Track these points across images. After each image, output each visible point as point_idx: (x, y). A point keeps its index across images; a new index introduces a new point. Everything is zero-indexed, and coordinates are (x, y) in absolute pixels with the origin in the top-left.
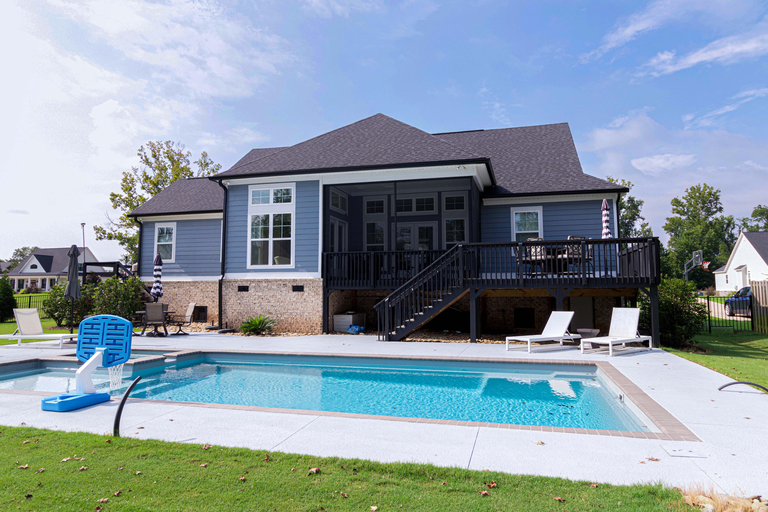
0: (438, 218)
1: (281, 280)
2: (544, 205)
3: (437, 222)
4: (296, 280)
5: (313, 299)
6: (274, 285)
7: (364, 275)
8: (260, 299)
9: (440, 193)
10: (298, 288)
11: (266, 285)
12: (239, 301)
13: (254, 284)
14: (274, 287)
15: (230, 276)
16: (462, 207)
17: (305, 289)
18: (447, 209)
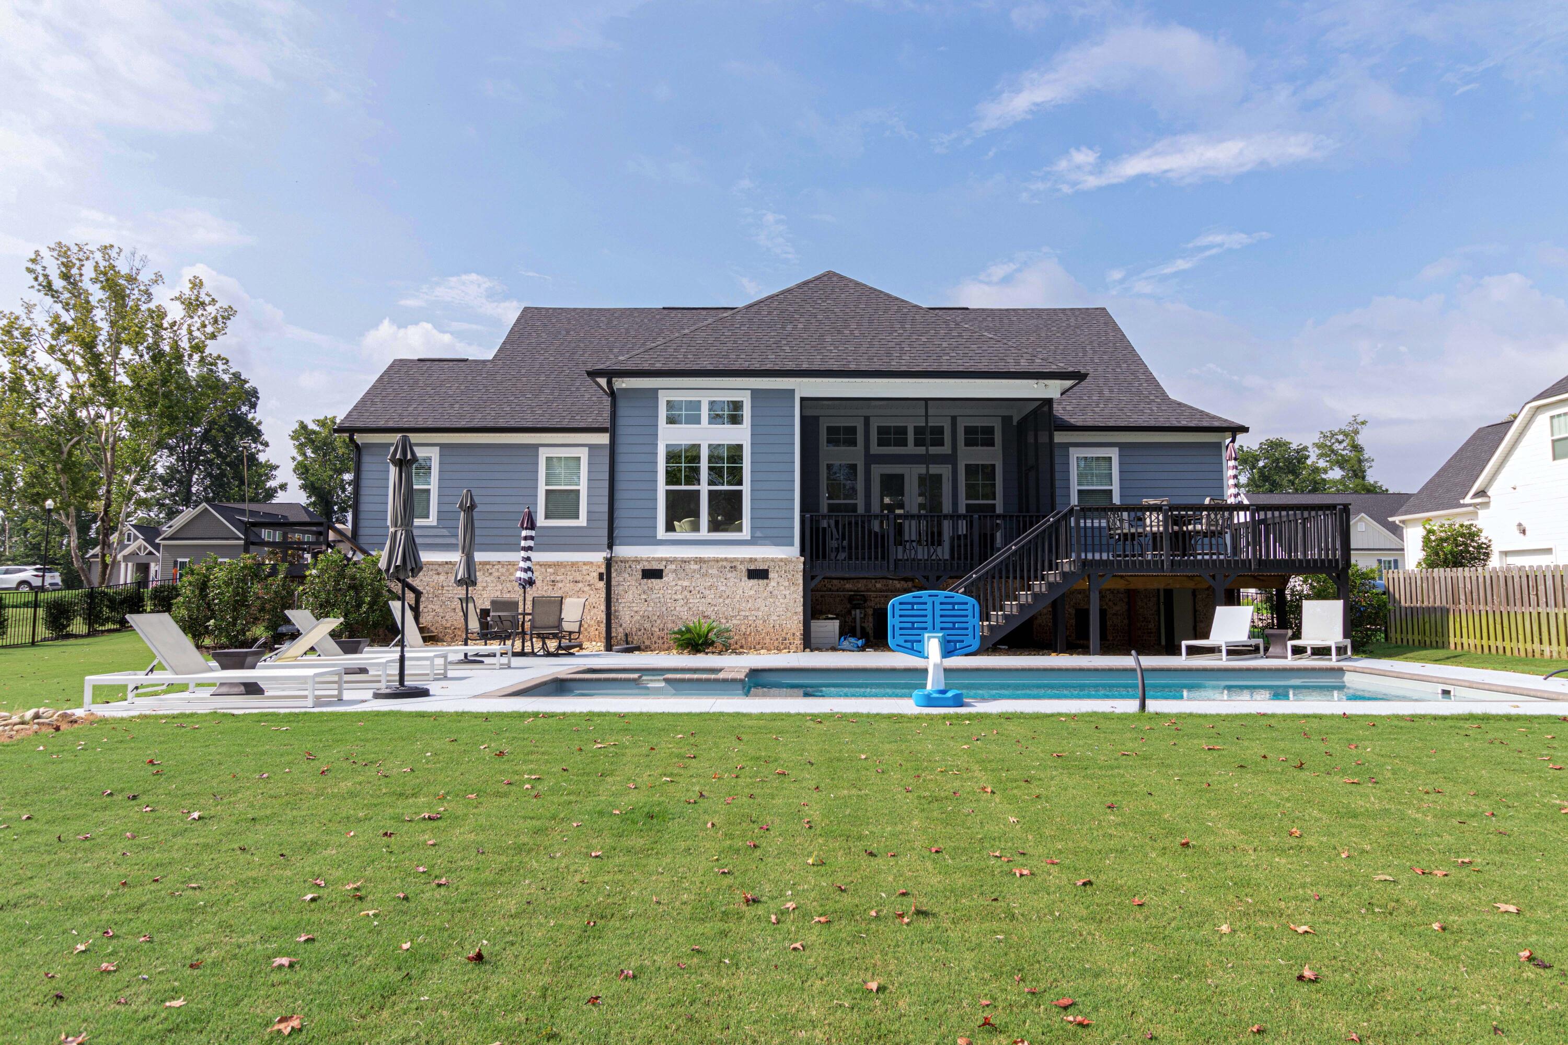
0: (951, 459)
1: (726, 559)
2: (1121, 446)
3: (950, 466)
4: (756, 560)
5: (787, 592)
6: (712, 567)
7: (876, 553)
8: (686, 593)
9: (954, 419)
10: (758, 574)
11: (697, 567)
12: (643, 597)
13: (673, 567)
14: (714, 571)
15: (623, 551)
16: (990, 442)
17: (771, 575)
18: (966, 445)
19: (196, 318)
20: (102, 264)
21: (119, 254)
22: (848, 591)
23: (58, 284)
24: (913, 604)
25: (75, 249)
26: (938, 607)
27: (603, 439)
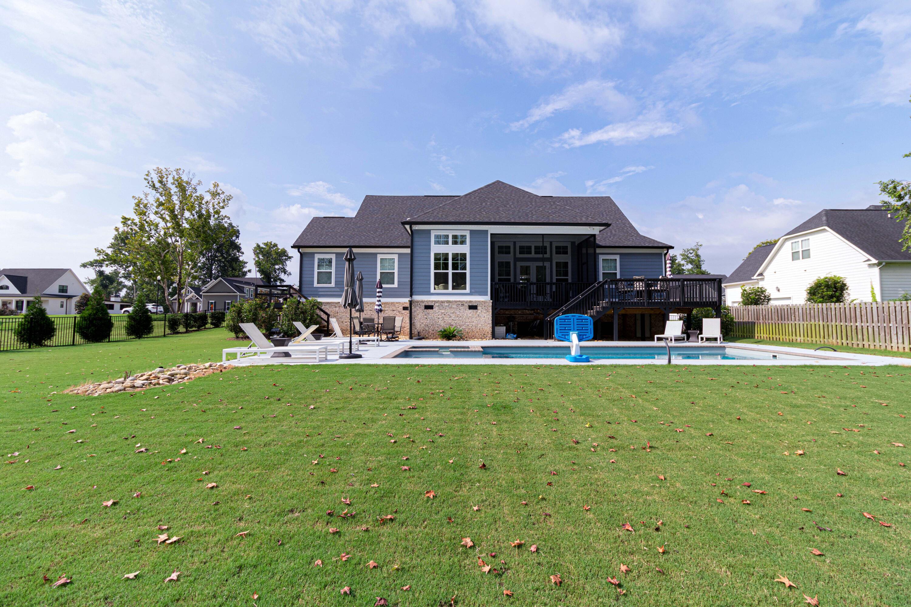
0: (550, 260)
1: (460, 301)
2: (621, 254)
3: (549, 263)
4: (472, 301)
5: (485, 315)
6: (454, 305)
7: (522, 299)
8: (443, 315)
9: (551, 244)
10: (473, 307)
11: (447, 304)
12: (425, 317)
13: (438, 304)
14: (454, 306)
15: (416, 298)
16: (566, 253)
17: (478, 308)
18: (556, 254)
19: (216, 200)
20: (176, 177)
21: (183, 172)
23: (158, 185)
24: (565, 319)
25: (164, 170)
26: (575, 321)
27: (408, 251)
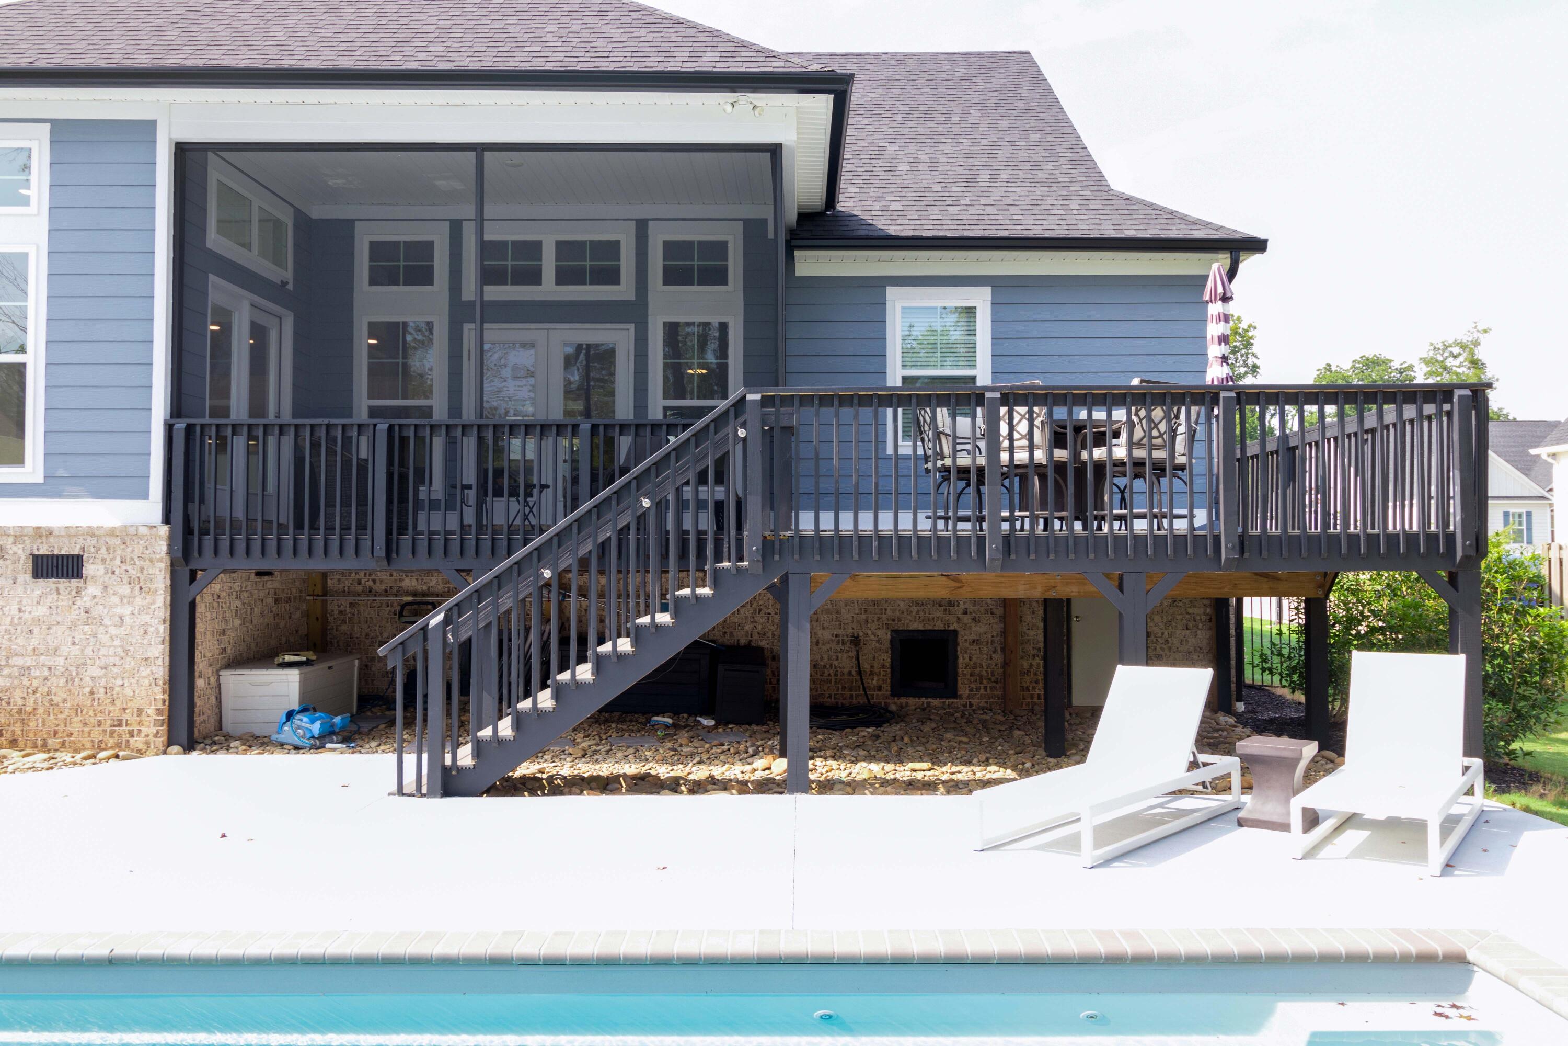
0: (635, 311)
2: (995, 283)
3: (631, 327)
4: (50, 532)
5: (126, 611)
7: (346, 516)
9: (642, 226)
10: (58, 566)
16: (717, 276)
17: (89, 569)
18: (666, 282)
22: (407, 593)
